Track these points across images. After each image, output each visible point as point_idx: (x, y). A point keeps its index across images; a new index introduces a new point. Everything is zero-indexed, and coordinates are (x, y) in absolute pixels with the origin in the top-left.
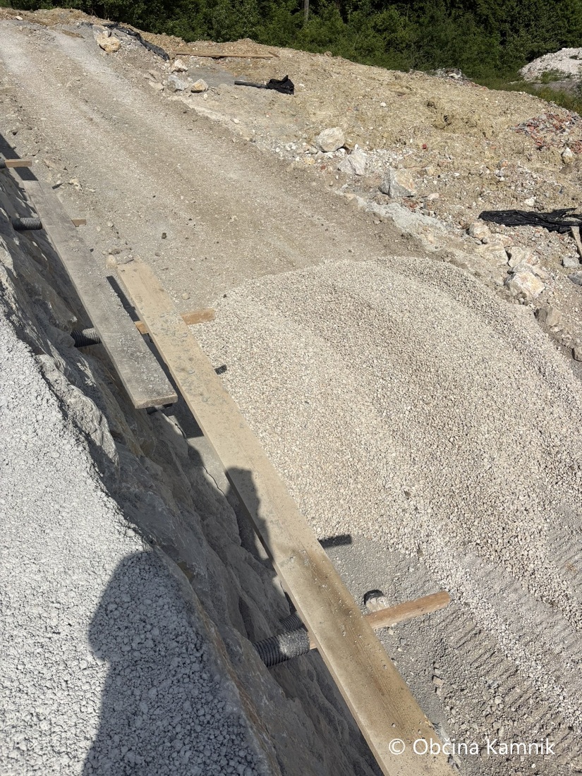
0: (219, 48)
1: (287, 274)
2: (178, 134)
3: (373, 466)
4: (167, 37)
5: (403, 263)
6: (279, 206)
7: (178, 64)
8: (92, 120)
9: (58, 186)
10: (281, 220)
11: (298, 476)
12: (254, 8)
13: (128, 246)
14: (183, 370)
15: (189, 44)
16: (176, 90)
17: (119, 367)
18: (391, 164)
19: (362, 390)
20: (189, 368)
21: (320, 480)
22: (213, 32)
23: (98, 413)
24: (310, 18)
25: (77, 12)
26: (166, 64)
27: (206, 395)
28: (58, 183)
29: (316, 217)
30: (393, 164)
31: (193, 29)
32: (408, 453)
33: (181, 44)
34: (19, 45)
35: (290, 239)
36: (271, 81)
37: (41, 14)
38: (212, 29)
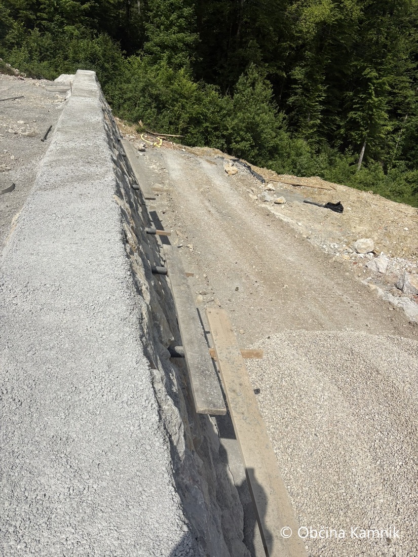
0: (298, 180)
1: (318, 332)
2: (261, 227)
3: (363, 506)
4: (267, 170)
5: (408, 344)
6: (319, 285)
7: (270, 186)
8: (210, 211)
9: (180, 247)
10: (319, 294)
11: (298, 494)
12: (325, 160)
13: (213, 291)
14: (234, 391)
15: (279, 175)
16: (265, 201)
17: (192, 379)
18: (406, 269)
19: (362, 436)
20: (238, 391)
21: (316, 503)
22: (296, 170)
23: (180, 421)
24: (361, 169)
25: (217, 150)
26: (262, 185)
27: (246, 414)
28: (181, 245)
29: (345, 296)
30: (408, 269)
31: (284, 167)
32: (394, 503)
33: (274, 175)
34: (180, 164)
35: (323, 308)
36: (328, 203)
37: (197, 149)
38: (296, 168)
